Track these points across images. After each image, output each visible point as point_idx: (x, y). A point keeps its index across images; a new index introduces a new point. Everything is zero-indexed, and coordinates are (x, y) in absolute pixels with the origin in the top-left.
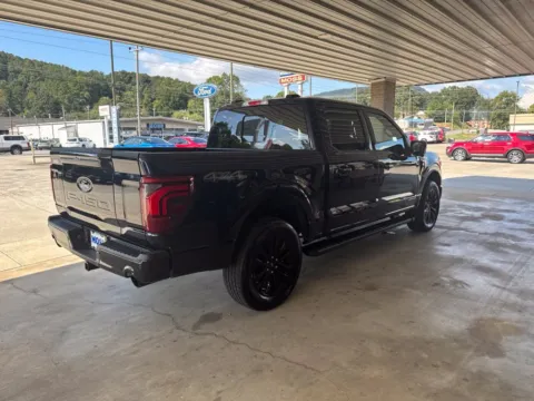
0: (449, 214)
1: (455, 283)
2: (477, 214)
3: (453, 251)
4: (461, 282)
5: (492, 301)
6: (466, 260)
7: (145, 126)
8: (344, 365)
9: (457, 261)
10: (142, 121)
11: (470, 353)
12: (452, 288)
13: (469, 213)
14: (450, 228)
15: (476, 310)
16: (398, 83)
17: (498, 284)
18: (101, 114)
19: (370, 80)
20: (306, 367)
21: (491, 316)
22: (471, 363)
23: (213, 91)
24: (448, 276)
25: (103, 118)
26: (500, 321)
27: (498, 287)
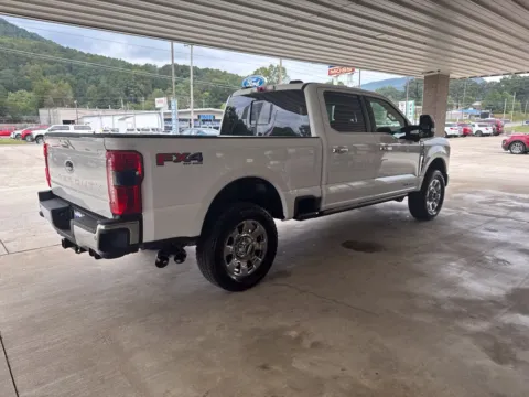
1: (498, 260)
3: (500, 236)
4: (503, 261)
7: (197, 117)
10: (194, 112)
11: (505, 310)
12: (494, 265)
13: (520, 204)
14: (498, 217)
15: (513, 282)
16: (452, 76)
18: (158, 106)
19: (423, 73)
23: (261, 83)
24: (492, 256)
25: (158, 109)
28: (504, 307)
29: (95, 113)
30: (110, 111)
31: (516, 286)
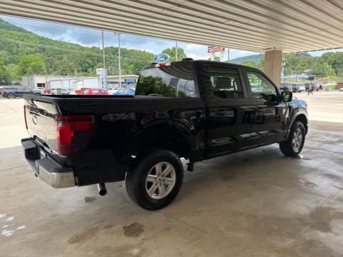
0: (314, 139)
1: (308, 183)
2: (335, 140)
3: (312, 163)
4: (312, 183)
5: (331, 197)
6: (319, 170)
7: (124, 81)
8: (222, 229)
9: (313, 170)
10: (122, 78)
11: (308, 227)
12: (305, 187)
13: (329, 139)
14: (313, 148)
15: (317, 202)
16: (284, 51)
17: (338, 186)
18: (98, 73)
19: (264, 49)
20: (198, 229)
21: (328, 206)
22: (307, 234)
24: (304, 179)
25: (98, 76)
26: (333, 209)
27: (337, 187)
28: (307, 224)
29: (58, 79)
30: (68, 78)
31: (319, 205)
